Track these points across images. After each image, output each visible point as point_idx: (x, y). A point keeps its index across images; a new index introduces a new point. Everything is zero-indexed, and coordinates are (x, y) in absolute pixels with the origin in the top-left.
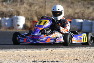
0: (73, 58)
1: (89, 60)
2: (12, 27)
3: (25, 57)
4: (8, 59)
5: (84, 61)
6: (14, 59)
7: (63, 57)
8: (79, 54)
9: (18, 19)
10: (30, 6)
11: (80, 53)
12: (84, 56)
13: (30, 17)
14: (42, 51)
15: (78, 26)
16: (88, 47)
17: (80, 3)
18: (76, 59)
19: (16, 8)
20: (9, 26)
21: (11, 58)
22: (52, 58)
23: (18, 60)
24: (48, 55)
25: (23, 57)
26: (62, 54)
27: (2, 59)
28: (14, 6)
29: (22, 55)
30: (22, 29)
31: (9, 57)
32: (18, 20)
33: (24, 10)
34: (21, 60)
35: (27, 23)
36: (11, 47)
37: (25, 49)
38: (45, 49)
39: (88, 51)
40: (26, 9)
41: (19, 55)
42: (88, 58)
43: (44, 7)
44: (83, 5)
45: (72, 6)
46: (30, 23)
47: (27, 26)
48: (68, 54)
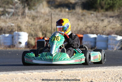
0: (88, 80)
2: (12, 45)
3: (31, 80)
8: (94, 76)
9: (19, 35)
11: (95, 74)
12: (100, 77)
13: (33, 33)
14: (50, 72)
15: (91, 42)
17: (93, 15)
18: (91, 81)
19: (16, 23)
20: (9, 44)
24: (58, 77)
25: (28, 80)
26: (75, 76)
28: (14, 20)
29: (27, 78)
30: (25, 48)
31: (12, 80)
32: (20, 37)
33: (26, 25)
35: (30, 40)
36: (14, 69)
37: (30, 71)
38: (54, 70)
39: (105, 72)
40: (29, 23)
41: (23, 78)
42: (105, 79)
43: (50, 21)
44: (97, 17)
45: (83, 18)
46: (34, 41)
47: (31, 43)
48: (82, 75)
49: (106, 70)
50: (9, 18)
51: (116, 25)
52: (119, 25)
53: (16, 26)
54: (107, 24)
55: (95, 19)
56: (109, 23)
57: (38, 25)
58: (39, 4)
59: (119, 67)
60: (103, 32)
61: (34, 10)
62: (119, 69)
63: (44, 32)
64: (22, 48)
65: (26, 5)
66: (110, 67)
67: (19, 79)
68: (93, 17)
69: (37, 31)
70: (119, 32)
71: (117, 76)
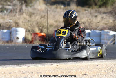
0: (82, 73)
1: (100, 75)
2: (11, 41)
3: (28, 74)
4: (8, 77)
5: (94, 76)
6: (15, 76)
7: (70, 72)
8: (88, 69)
9: (17, 31)
10: (30, 16)
11: (89, 67)
12: (94, 70)
13: (30, 29)
14: (46, 66)
16: (98, 60)
17: (87, 11)
18: (85, 74)
19: (14, 19)
20: (7, 40)
21: (12, 74)
22: (58, 74)
23: (20, 77)
24: (53, 70)
25: (25, 73)
26: (69, 69)
27: (2, 76)
28: (12, 16)
29: (24, 71)
30: (23, 43)
31: (9, 74)
32: (18, 33)
33: (24, 21)
34: (23, 76)
35: (27, 36)
36: (11, 63)
37: (27, 65)
38: (50, 63)
39: (98, 65)
40: (26, 20)
41: (20, 71)
42: (98, 72)
43: (46, 17)
44: (91, 13)
46: (31, 36)
47: (28, 38)
48: (76, 68)
49: (99, 63)
50: (8, 15)
51: (109, 21)
52: (112, 20)
53: (14, 23)
54: (100, 20)
55: (89, 16)
56: (102, 19)
57: (35, 21)
58: (36, 2)
59: (111, 60)
60: (96, 27)
61: (30, 7)
62: (111, 63)
63: (40, 28)
64: (19, 43)
65: (23, 2)
66: (103, 60)
67: (17, 72)
68: (87, 13)
69: (34, 27)
70: (112, 27)
71: (110, 69)
